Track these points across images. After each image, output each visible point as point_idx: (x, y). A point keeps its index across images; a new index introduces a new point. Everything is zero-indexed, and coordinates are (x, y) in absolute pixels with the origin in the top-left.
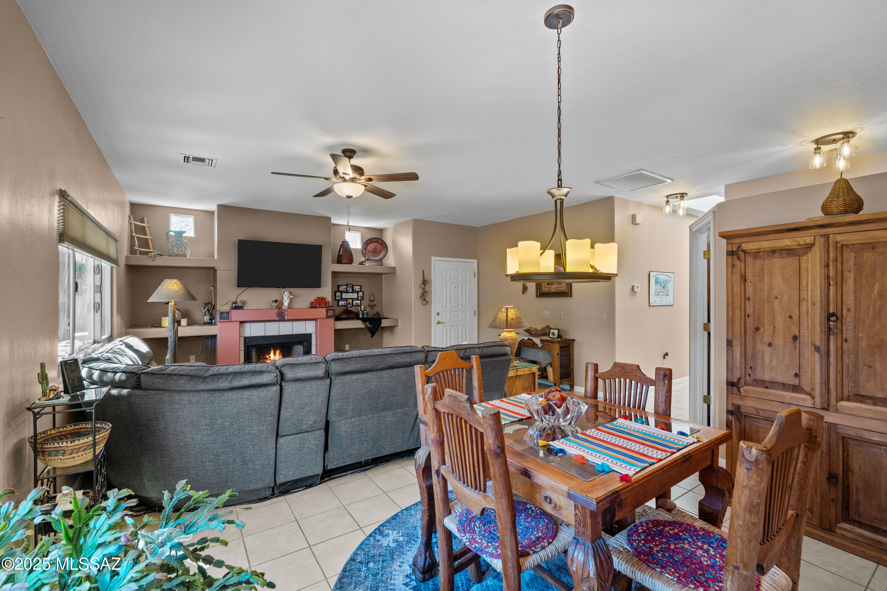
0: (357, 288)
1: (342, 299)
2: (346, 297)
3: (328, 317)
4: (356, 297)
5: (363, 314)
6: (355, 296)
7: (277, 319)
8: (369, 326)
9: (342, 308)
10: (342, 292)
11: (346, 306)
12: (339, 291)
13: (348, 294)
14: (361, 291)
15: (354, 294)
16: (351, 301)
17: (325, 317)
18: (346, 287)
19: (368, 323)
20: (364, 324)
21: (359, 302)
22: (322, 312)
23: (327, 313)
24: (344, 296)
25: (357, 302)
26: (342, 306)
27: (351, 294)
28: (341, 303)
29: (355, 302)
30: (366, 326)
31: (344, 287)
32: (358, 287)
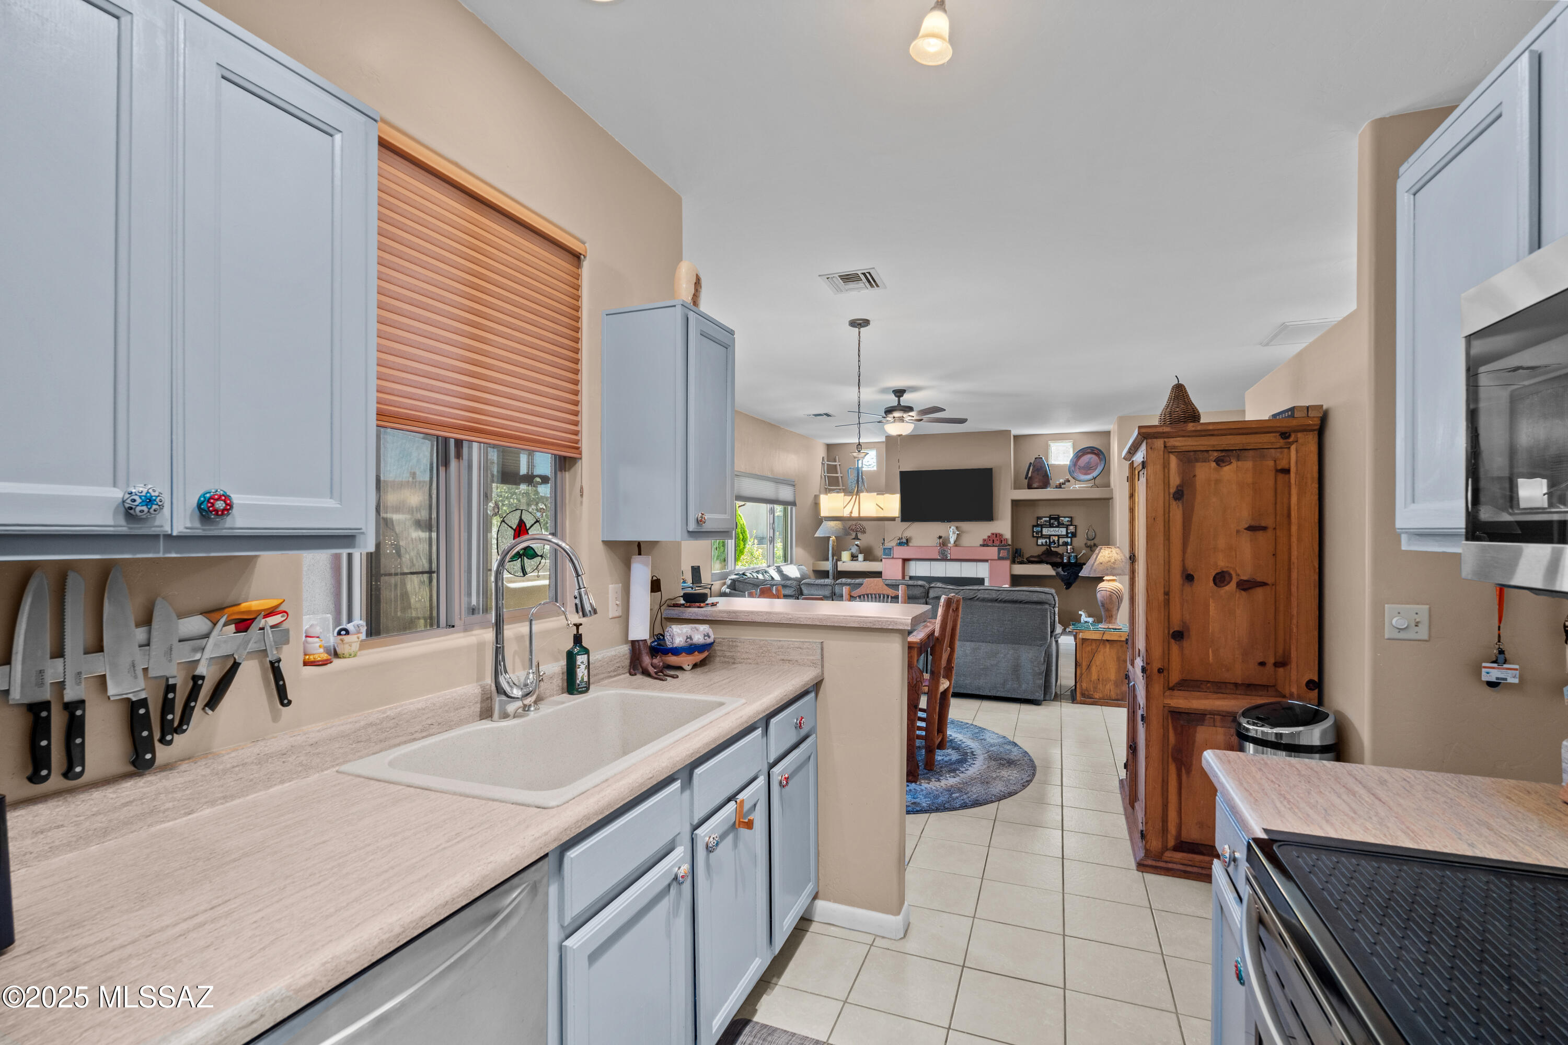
0: (1065, 520)
1: (1042, 536)
2: (1049, 533)
3: (1000, 558)
4: (1064, 533)
5: (1069, 558)
6: (1063, 531)
7: (939, 558)
8: (1062, 573)
9: (1044, 548)
10: (1042, 526)
11: (1049, 546)
12: (1037, 526)
13: (1052, 529)
14: (1071, 525)
15: (1061, 529)
16: (1056, 538)
17: (997, 558)
18: (1048, 519)
19: (1060, 569)
20: (1054, 570)
21: (1069, 540)
22: (993, 552)
23: (999, 553)
24: (1046, 531)
25: (1066, 540)
26: (1042, 545)
27: (1057, 529)
28: (1040, 541)
29: (1061, 540)
30: (1058, 573)
31: (1044, 519)
32: (1067, 519)
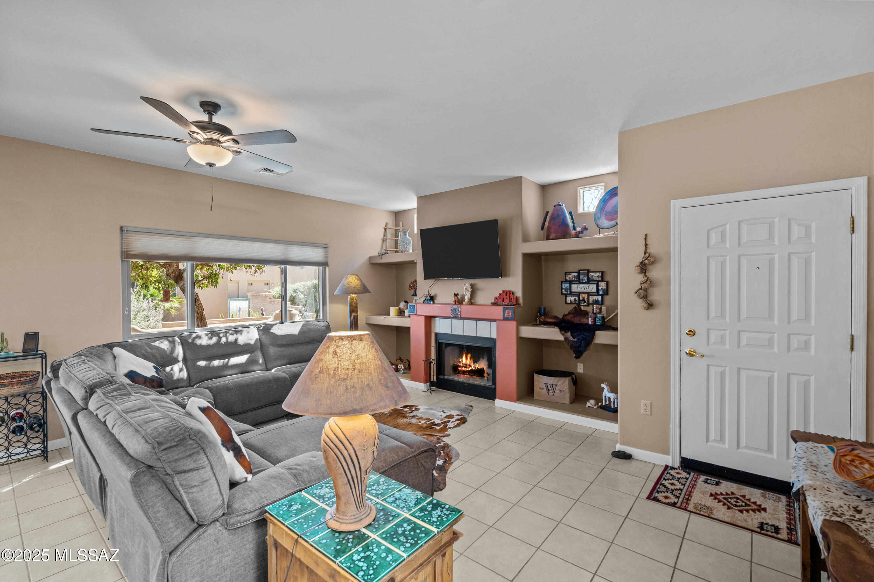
0: (595, 276)
1: (571, 294)
2: (579, 290)
3: (505, 319)
4: (594, 290)
6: (593, 288)
7: (452, 316)
8: (571, 338)
9: (573, 306)
10: (571, 282)
11: (579, 305)
12: (566, 281)
13: (582, 286)
14: (602, 281)
15: (591, 286)
16: (586, 296)
17: (502, 318)
18: (576, 274)
19: (569, 334)
20: (563, 334)
21: (600, 298)
22: (498, 312)
23: (504, 313)
24: (575, 288)
25: (596, 298)
26: (571, 303)
27: (587, 286)
28: (569, 299)
29: (592, 298)
30: (566, 339)
31: (573, 274)
32: (598, 274)
